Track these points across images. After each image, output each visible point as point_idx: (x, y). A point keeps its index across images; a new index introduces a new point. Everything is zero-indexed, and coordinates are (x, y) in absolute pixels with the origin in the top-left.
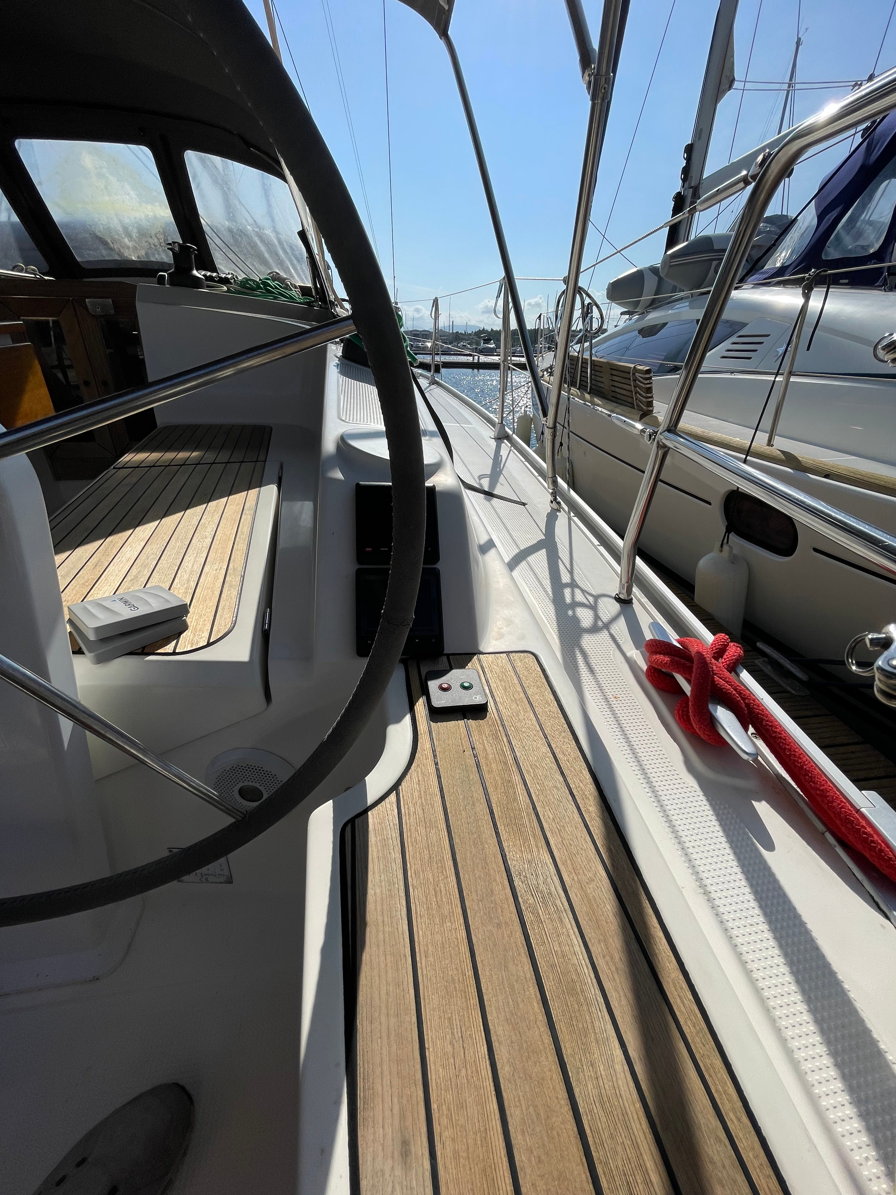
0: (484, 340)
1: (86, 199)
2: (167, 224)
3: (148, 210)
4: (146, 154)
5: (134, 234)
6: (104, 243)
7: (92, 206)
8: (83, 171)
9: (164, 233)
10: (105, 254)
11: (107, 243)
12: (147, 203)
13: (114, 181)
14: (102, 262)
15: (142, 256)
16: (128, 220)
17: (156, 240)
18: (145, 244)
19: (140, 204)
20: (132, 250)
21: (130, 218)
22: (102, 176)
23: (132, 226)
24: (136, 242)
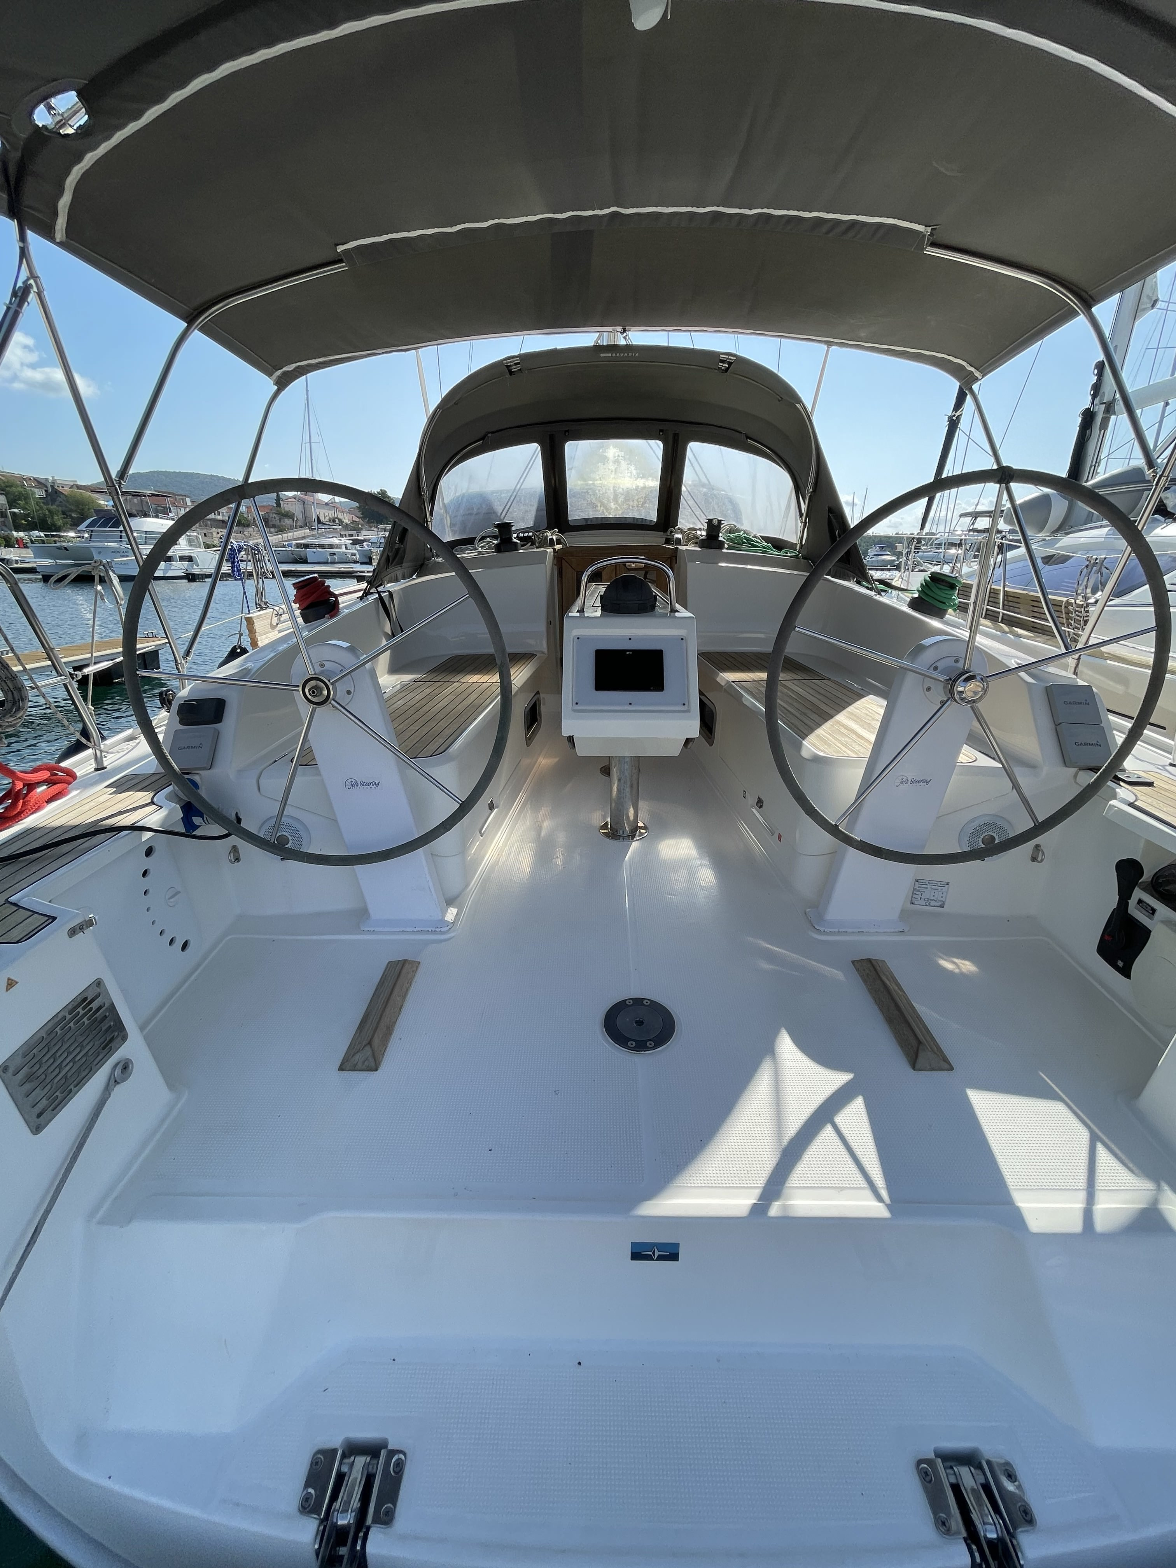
1: (597, 478)
2: (651, 492)
3: (641, 483)
4: (659, 447)
5: (620, 500)
6: (594, 506)
7: (599, 482)
8: (604, 459)
9: (645, 497)
10: (591, 514)
11: (597, 506)
12: (642, 478)
13: (624, 464)
14: (586, 520)
15: (619, 514)
16: (621, 490)
17: (636, 503)
18: (625, 506)
19: (636, 479)
20: (613, 511)
21: (623, 489)
22: (617, 462)
23: (622, 494)
24: (619, 505)
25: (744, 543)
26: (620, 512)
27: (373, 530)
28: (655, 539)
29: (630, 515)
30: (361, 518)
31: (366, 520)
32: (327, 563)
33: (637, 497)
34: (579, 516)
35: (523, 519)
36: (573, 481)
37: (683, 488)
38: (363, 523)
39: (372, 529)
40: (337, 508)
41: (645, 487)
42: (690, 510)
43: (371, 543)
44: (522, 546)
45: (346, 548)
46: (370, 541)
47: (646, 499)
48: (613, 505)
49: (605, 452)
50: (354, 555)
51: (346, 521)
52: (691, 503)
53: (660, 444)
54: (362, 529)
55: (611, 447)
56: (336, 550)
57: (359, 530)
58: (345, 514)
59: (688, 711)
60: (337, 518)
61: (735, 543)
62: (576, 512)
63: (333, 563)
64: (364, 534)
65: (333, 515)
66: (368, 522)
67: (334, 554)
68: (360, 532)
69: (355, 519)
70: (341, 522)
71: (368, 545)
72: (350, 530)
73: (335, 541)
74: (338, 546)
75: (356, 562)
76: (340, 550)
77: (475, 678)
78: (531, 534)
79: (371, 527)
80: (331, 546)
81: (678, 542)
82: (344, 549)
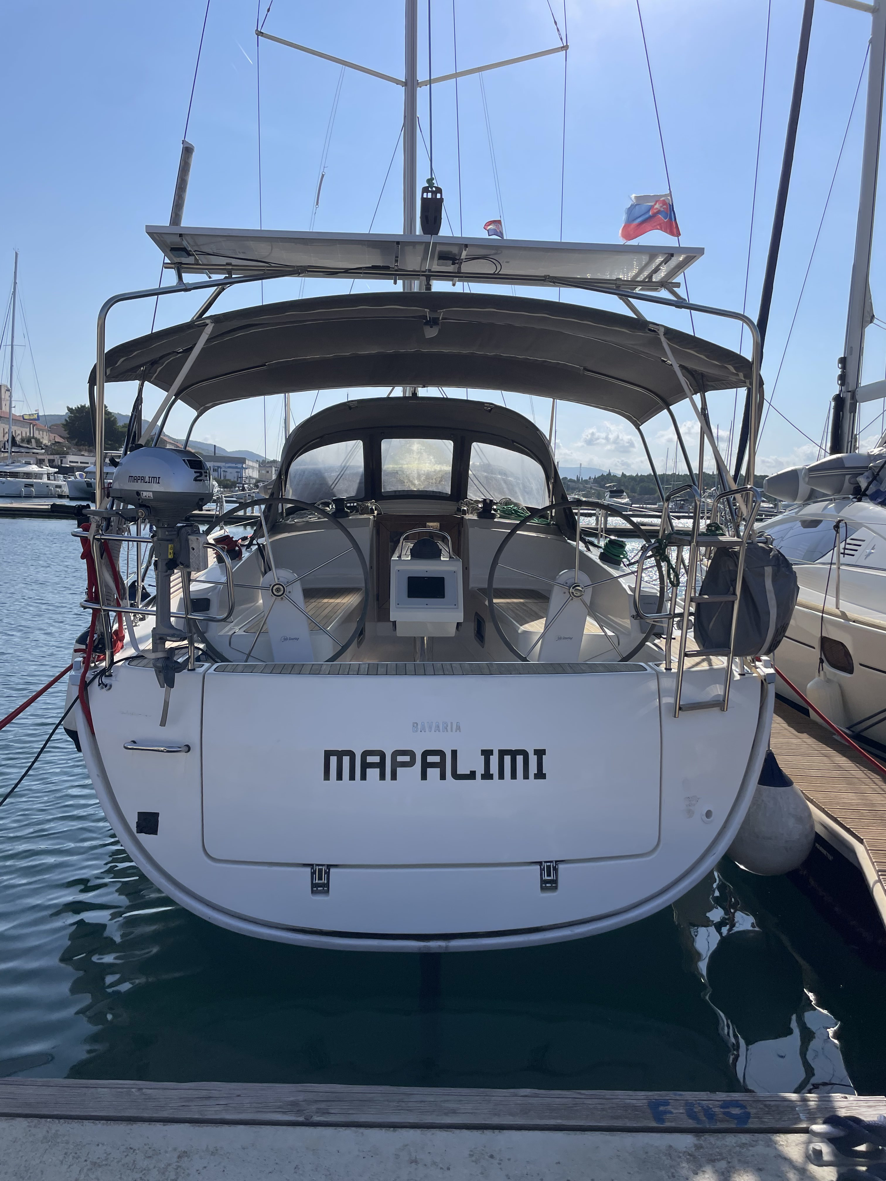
0: (611, 492)
1: (405, 463)
2: (446, 473)
3: (438, 467)
4: (451, 444)
5: (423, 478)
6: (402, 482)
7: (406, 466)
8: (410, 451)
9: (442, 477)
10: (400, 488)
11: (404, 482)
12: (439, 464)
13: (425, 455)
14: (395, 491)
15: (421, 488)
16: (423, 472)
17: (434, 481)
18: (426, 483)
19: (434, 465)
20: (417, 485)
21: (424, 471)
22: (419, 453)
23: (424, 475)
24: (421, 482)
25: (513, 513)
26: (422, 487)
27: (83, 455)
28: (447, 508)
29: (430, 489)
30: (67, 438)
31: (75, 442)
32: (20, 497)
33: (435, 477)
34: (390, 489)
35: (346, 491)
36: (387, 465)
37: (470, 472)
38: (69, 445)
39: (82, 453)
40: (34, 426)
41: (440, 471)
42: (476, 487)
43: (86, 473)
44: (351, 512)
45: (49, 479)
46: (86, 470)
47: (442, 478)
48: (416, 482)
49: (410, 446)
50: (60, 487)
51: (45, 441)
52: (476, 482)
53: (452, 442)
54: (68, 454)
55: (415, 444)
56: (34, 480)
57: (63, 454)
58: (45, 433)
59: (457, 608)
60: (33, 437)
61: (506, 514)
62: (388, 486)
63: (28, 497)
64: (72, 459)
65: (28, 434)
66: (76, 444)
67: (32, 485)
68: (65, 457)
69: (59, 439)
70: (39, 443)
71: (81, 476)
72: (51, 454)
73: (34, 468)
74: (38, 476)
75: (61, 497)
76: (40, 481)
77: (326, 600)
78: (355, 504)
79: (80, 450)
80: (28, 475)
81: (464, 512)
82: (45, 480)
